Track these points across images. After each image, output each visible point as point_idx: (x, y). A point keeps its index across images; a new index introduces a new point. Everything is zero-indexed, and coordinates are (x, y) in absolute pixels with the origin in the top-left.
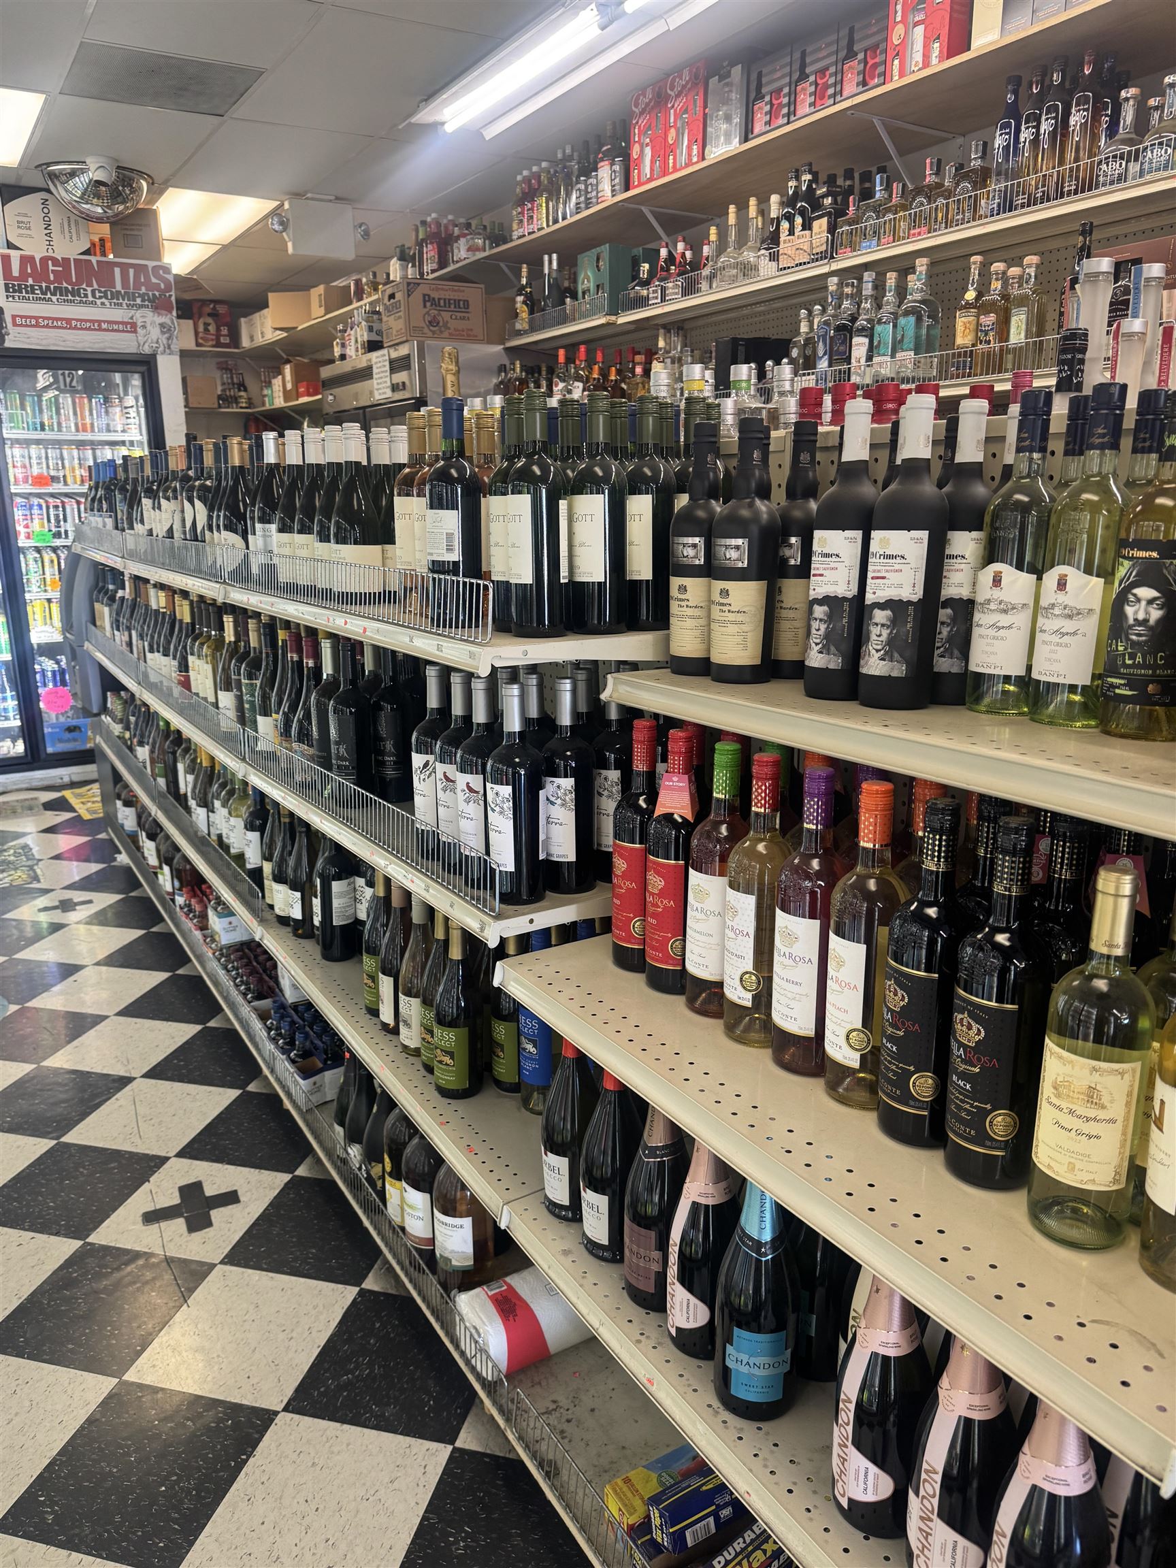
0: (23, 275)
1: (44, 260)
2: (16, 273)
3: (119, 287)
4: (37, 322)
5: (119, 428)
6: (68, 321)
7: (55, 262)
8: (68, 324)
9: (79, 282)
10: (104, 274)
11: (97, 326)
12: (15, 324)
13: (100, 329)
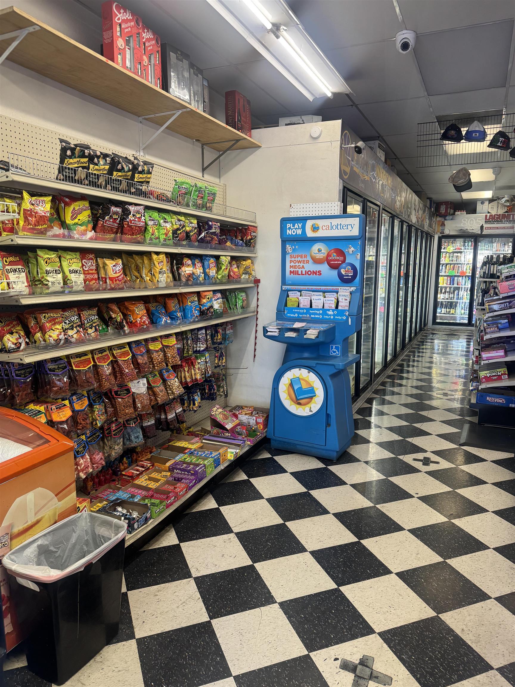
0: (490, 218)
1: (495, 215)
2: (488, 218)
3: (511, 219)
4: (490, 228)
5: (506, 250)
6: (498, 227)
7: (497, 215)
8: (497, 228)
9: (502, 218)
10: (508, 217)
11: (504, 228)
12: (485, 229)
13: (505, 229)
